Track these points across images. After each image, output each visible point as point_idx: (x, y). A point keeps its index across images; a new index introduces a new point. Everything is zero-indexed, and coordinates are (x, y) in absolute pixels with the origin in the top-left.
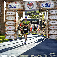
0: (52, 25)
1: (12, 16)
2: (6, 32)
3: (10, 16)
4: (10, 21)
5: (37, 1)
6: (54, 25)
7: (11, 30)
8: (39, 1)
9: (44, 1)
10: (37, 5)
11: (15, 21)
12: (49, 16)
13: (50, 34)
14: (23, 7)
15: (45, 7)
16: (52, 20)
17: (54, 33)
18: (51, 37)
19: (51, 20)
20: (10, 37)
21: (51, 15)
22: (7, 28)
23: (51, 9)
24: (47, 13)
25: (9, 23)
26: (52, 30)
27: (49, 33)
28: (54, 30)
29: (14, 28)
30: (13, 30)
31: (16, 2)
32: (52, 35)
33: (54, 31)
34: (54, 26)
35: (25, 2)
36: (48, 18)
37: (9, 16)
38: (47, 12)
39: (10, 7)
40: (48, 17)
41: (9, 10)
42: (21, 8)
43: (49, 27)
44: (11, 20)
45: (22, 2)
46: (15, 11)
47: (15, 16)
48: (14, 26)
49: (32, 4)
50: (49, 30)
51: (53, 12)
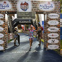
0: (51, 32)
6: (53, 32)
8: (36, 1)
10: (33, 6)
11: (3, 26)
16: (52, 26)
17: (53, 42)
19: (50, 25)
21: (51, 20)
23: (51, 12)
27: (47, 42)
28: (54, 38)
30: (1, 39)
32: (51, 44)
34: (54, 34)
35: (17, 1)
43: (47, 35)
46: (4, 13)
49: (26, 4)
50: (47, 38)
51: (53, 16)
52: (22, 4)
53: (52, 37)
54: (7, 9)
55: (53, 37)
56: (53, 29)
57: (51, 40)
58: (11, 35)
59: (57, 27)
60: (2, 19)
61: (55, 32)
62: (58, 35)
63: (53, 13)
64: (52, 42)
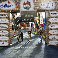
0: (52, 29)
1: (5, 18)
3: (2, 18)
4: (2, 24)
6: (54, 29)
7: (3, 35)
11: (8, 24)
12: (49, 18)
13: (50, 40)
14: (18, 7)
16: (52, 23)
20: (3, 44)
26: (52, 35)
27: (48, 38)
30: (6, 35)
32: (52, 40)
33: (54, 36)
36: (48, 21)
38: (45, 13)
42: (16, 9)
43: (48, 31)
44: (4, 23)
45: (17, 1)
46: (8, 12)
48: (7, 30)
50: (48, 34)
51: (53, 14)
54: (11, 8)
56: (54, 26)
57: (52, 36)
58: (14, 32)
59: (57, 24)
60: (7, 18)
61: (56, 29)
63: (54, 11)
64: (53, 38)
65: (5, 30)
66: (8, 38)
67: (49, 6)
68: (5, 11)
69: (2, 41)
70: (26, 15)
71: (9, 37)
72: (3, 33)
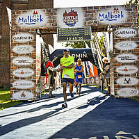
0: (122, 64)
1: (27, 44)
2: (14, 84)
3: (22, 44)
4: (21, 55)
5: (85, 8)
6: (127, 64)
8: (91, 8)
9: (103, 7)
10: (86, 16)
11: (33, 55)
12: (115, 41)
13: (119, 87)
14: (53, 22)
15: (105, 22)
16: (123, 52)
18: (121, 93)
19: (119, 51)
20: (23, 95)
21: (121, 40)
22: (16, 73)
23: (121, 26)
24: (111, 35)
25: (21, 61)
26: (123, 75)
27: (115, 83)
28: (128, 75)
29: (33, 73)
30: (29, 78)
31: (36, 10)
33: (127, 78)
36: (114, 48)
37: (19, 44)
38: (109, 33)
39: (21, 22)
40: (114, 44)
41: (20, 31)
42: (48, 26)
43: (115, 69)
45: (50, 11)
46: (34, 32)
47: (33, 44)
48: (31, 68)
50: (115, 75)
51: (124, 33)
52: (65, 15)
53: (124, 73)
55: (127, 73)
59: (133, 53)
60: (30, 43)
61: (131, 64)
62: (137, 70)
63: (125, 27)
64: (126, 82)
65: (27, 67)
66: (33, 83)
67: (114, 18)
68: (27, 31)
69: (20, 90)
70: (69, 37)
71: (35, 81)
72: (22, 73)
